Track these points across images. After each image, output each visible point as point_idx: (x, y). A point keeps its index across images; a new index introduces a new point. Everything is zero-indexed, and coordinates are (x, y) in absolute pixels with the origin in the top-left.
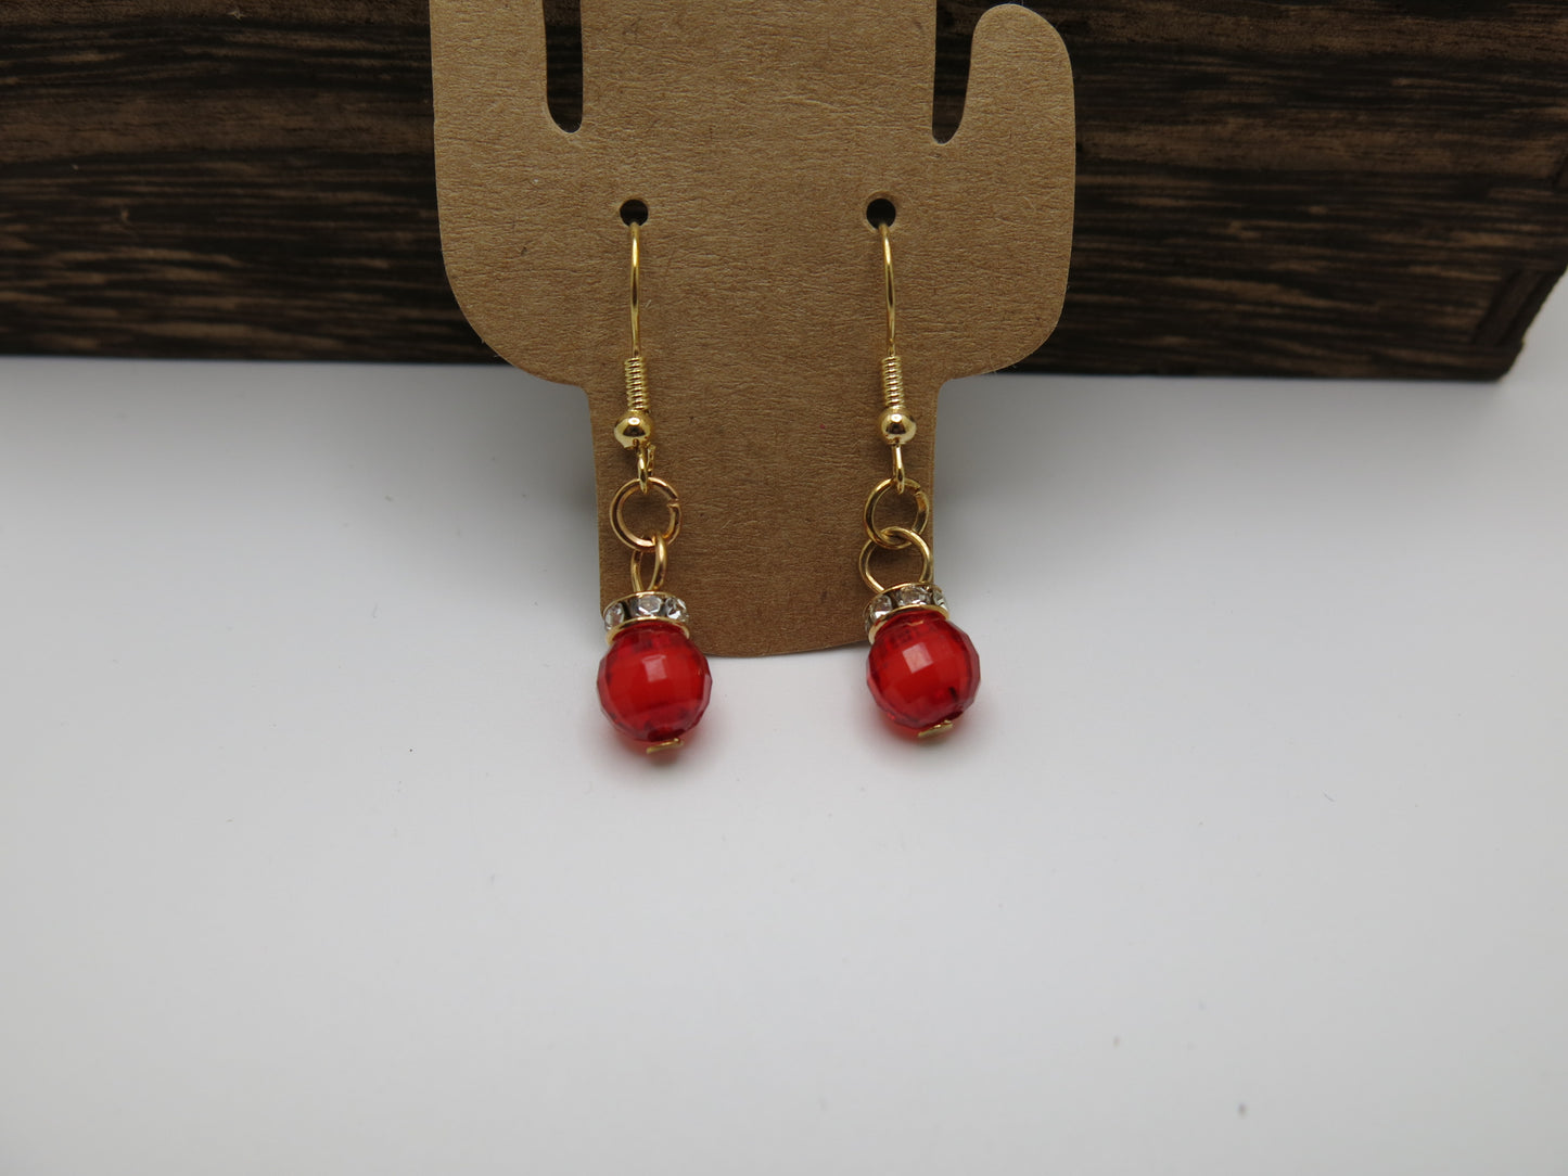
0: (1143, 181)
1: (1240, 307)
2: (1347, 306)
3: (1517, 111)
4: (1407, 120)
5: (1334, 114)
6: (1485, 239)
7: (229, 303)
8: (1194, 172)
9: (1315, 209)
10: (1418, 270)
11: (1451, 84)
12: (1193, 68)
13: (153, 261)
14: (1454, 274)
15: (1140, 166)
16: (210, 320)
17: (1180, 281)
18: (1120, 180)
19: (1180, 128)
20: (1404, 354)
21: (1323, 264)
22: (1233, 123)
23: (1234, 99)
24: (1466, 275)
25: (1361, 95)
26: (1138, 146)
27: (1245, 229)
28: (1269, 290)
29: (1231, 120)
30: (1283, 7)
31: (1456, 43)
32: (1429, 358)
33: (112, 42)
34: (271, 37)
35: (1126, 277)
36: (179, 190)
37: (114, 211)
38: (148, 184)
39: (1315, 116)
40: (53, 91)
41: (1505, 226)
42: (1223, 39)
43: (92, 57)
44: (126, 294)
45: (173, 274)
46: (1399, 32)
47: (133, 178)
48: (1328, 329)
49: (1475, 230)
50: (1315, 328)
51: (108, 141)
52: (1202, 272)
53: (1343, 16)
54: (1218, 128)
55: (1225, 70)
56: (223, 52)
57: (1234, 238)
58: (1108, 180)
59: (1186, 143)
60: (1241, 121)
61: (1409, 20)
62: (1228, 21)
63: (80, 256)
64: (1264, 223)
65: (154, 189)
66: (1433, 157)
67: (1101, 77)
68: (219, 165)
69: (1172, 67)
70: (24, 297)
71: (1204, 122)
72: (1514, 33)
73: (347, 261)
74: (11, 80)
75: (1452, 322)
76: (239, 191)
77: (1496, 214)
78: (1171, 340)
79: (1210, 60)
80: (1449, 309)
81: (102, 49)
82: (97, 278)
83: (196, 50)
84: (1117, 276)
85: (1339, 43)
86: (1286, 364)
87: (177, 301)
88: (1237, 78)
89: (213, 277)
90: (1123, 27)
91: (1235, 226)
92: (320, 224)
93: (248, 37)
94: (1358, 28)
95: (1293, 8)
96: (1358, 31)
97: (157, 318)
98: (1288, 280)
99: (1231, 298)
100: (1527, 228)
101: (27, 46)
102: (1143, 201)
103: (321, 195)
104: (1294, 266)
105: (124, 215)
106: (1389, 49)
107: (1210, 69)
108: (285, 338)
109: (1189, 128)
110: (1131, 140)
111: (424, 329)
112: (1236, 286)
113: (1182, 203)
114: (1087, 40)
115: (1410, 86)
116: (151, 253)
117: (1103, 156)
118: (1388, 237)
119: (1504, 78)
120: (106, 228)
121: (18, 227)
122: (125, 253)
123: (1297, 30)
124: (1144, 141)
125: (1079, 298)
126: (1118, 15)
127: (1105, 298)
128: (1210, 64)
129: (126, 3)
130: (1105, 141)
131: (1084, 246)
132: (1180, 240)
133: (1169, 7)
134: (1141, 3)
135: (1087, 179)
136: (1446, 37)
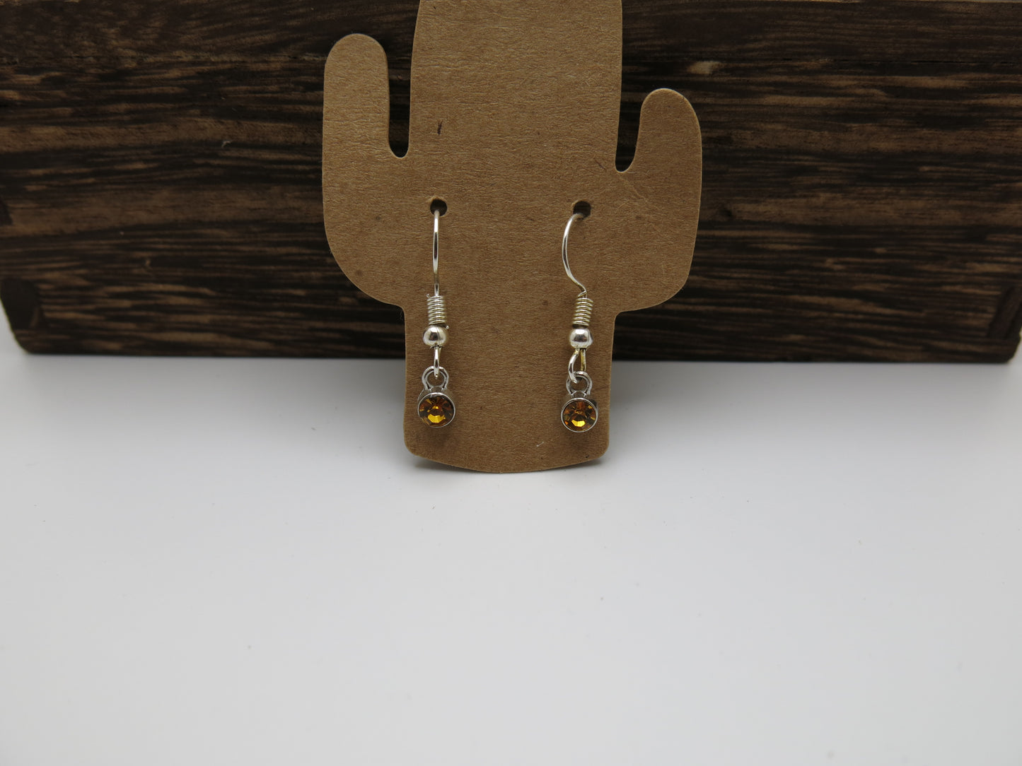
0: (771, 234)
1: (837, 315)
2: (905, 313)
3: (998, 185)
4: (931, 192)
5: (885, 190)
6: (988, 268)
7: (205, 319)
8: (802, 228)
9: (879, 250)
10: (948, 288)
11: (955, 169)
12: (796, 163)
13: (162, 292)
14: (970, 290)
15: (768, 225)
16: (193, 331)
17: (797, 298)
18: (756, 233)
19: (791, 200)
20: (945, 345)
21: (887, 285)
22: (823, 197)
23: (823, 182)
24: (978, 291)
25: (901, 177)
26: (765, 212)
27: (836, 263)
28: (853, 303)
29: (822, 195)
30: (848, 125)
31: (956, 145)
32: (961, 347)
33: (153, 157)
34: (246, 153)
35: (763, 295)
36: (182, 247)
37: (142, 260)
38: (165, 243)
39: (873, 191)
40: (114, 187)
41: (999, 259)
42: (813, 145)
43: (140, 166)
44: (143, 313)
45: (174, 301)
46: (921, 138)
47: (157, 240)
48: (894, 329)
49: (980, 262)
50: (886, 328)
51: (143, 217)
52: (811, 293)
53: (885, 129)
54: (814, 200)
55: (815, 164)
56: (216, 162)
57: (829, 270)
58: (749, 233)
59: (795, 209)
60: (828, 195)
61: (925, 131)
62: (816, 135)
63: (118, 289)
64: (848, 259)
65: (167, 246)
66: (950, 216)
67: (740, 170)
68: (208, 231)
69: (783, 162)
70: (80, 316)
71: (805, 196)
72: (990, 138)
73: (280, 291)
74: (91, 180)
75: (974, 323)
76: (218, 247)
77: (993, 251)
78: (794, 337)
79: (806, 158)
80: (970, 314)
81: (146, 161)
82: (126, 303)
83: (201, 161)
84: (757, 295)
85: (883, 146)
86: (868, 352)
87: (174, 318)
88: (823, 169)
89: (197, 302)
90: (753, 140)
91: (829, 262)
92: (266, 268)
93: (234, 153)
94: (895, 136)
95: (854, 125)
96: (897, 139)
97: (161, 329)
98: (866, 297)
99: (830, 309)
100: (1013, 260)
101: (102, 160)
102: (771, 246)
103: (267, 249)
104: (869, 287)
105: (148, 262)
106: (915, 149)
107: (807, 163)
108: (238, 342)
109: (796, 200)
110: (761, 208)
111: (324, 335)
112: (833, 300)
113: (795, 247)
114: (731, 147)
115: (931, 171)
116: (161, 287)
117: (744, 218)
118: (926, 267)
119: (988, 165)
120: (136, 271)
121: (82, 271)
122: (145, 287)
123: (856, 139)
124: (769, 208)
125: (734, 309)
126: (749, 132)
127: (752, 310)
128: (807, 161)
129: (162, 134)
130: (746, 209)
131: (735, 275)
132: (796, 272)
133: (779, 127)
134: (762, 125)
135: (735, 233)
136: (949, 141)
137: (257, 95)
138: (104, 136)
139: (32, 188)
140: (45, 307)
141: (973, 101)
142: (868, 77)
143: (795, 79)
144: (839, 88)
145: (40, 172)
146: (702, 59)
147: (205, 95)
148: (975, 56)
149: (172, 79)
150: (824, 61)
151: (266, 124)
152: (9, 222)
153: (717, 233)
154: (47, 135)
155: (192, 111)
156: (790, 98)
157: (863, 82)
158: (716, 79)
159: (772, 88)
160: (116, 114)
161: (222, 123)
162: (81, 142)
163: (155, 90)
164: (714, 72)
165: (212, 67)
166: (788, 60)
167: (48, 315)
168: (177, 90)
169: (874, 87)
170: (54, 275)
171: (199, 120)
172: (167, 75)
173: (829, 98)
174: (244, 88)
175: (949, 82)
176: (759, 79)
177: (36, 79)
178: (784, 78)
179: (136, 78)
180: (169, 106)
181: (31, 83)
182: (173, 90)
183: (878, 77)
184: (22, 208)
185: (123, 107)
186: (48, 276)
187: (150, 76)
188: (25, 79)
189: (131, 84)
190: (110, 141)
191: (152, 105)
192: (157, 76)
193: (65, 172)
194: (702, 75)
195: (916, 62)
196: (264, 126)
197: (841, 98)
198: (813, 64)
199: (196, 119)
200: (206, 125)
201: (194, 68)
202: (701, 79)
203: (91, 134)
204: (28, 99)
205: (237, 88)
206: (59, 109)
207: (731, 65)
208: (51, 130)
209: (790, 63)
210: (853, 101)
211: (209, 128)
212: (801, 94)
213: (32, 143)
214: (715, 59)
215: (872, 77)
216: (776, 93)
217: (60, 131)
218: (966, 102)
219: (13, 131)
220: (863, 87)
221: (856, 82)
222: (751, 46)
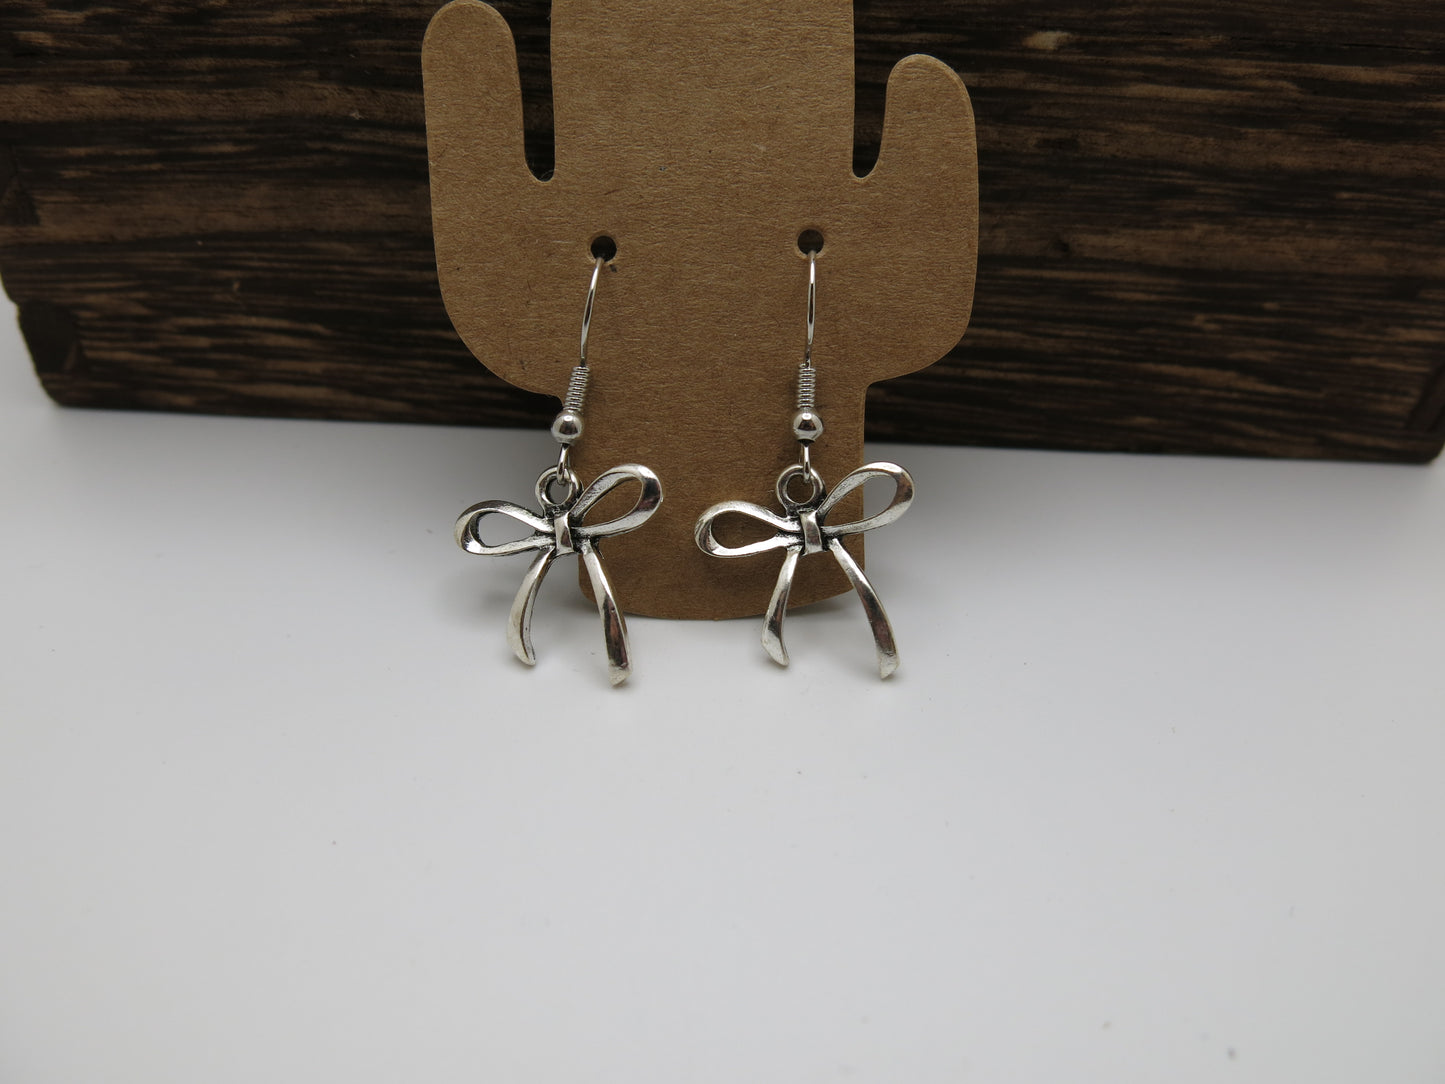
0: (1122, 277)
1: (1203, 392)
2: (1295, 392)
4: (1348, 229)
5: (1286, 222)
6: (1417, 335)
7: (316, 367)
8: (1166, 271)
9: (1269, 306)
10: (1359, 361)
11: (1386, 198)
12: (1165, 180)
13: (255, 328)
14: (1389, 365)
15: (1119, 265)
16: (297, 383)
17: (1151, 367)
18: (1101, 276)
19: (1154, 232)
20: (1345, 437)
21: (1275, 354)
22: (1199, 229)
23: (1200, 208)
24: (1400, 367)
25: (1309, 206)
26: (1116, 247)
27: (1208, 321)
28: (1228, 377)
29: (1197, 226)
30: (1243, 130)
31: (1390, 164)
32: (1369, 441)
33: (247, 135)
34: (382, 135)
35: (1104, 362)
36: (286, 265)
37: (227, 283)
38: (261, 259)
39: (1268, 223)
40: (190, 177)
41: (1434, 323)
42: (1191, 157)
43: (227, 148)
44: (227, 357)
45: (271, 340)
46: (1341, 152)
47: (248, 254)
48: (1280, 413)
49: (1407, 327)
50: (1269, 412)
51: (231, 221)
52: (1170, 360)
53: (1294, 138)
54: (1186, 233)
55: (1192, 182)
56: (340, 147)
57: (1197, 330)
58: (1090, 276)
59: (1158, 245)
60: (1206, 227)
61: (1349, 143)
62: (1196, 141)
63: (192, 322)
64: (1225, 317)
65: (265, 264)
66: (1372, 262)
67: (1086, 187)
68: (324, 245)
69: (1147, 179)
70: (137, 357)
71: (1174, 227)
72: (1439, 155)
73: (423, 333)
74: (155, 167)
75: (1389, 409)
76: (337, 268)
77: (1425, 312)
78: (1141, 420)
79: (1180, 173)
80: (1386, 397)
81: (237, 142)
82: (203, 342)
83: (318, 145)
84: (1095, 361)
85: (1290, 161)
86: (1241, 444)
87: (271, 364)
88: (1202, 190)
89: (306, 343)
90: (1106, 145)
91: (1199, 319)
92: (406, 299)
93: (364, 135)
94: (1305, 149)
95: (1250, 130)
96: (1307, 152)
97: (252, 379)
98: (1245, 368)
99: (1195, 383)
101: (173, 138)
102: (1120, 295)
103: (408, 273)
104: (1252, 355)
105: (236, 286)
106: (1332, 167)
107: (1180, 181)
108: (362, 400)
109: (1161, 232)
110: (1111, 242)
111: (484, 395)
112: (1199, 372)
113: (1153, 298)
114: (1076, 155)
115: (1352, 199)
116: (254, 321)
117: (1087, 255)
118: (1332, 331)
119: (1431, 194)
120: (218, 297)
121: (141, 295)
122: (231, 320)
123: (1255, 150)
124: (1122, 242)
125: (1061, 380)
126: (1103, 134)
127: (1084, 381)
128: (1180, 178)
129: (263, 104)
130: (1089, 242)
131: (1067, 333)
132: (1152, 331)
133: (1146, 129)
134: (1122, 124)
135: (1071, 275)
136: (1381, 158)
137: (403, 54)
138: (176, 103)
139: (70, 174)
140: (85, 343)
141: (1420, 104)
142: (1276, 64)
143: (1174, 62)
144: (1234, 77)
145: (82, 151)
146: (1044, 28)
147: (325, 50)
148: (1429, 40)
149: (282, 25)
150: (1217, 38)
151: (413, 96)
152: (36, 221)
153: (1047, 274)
154: (92, 99)
155: (306, 73)
156: (1165, 88)
157: (1268, 71)
158: (1062, 58)
159: (1141, 74)
160: (194, 72)
161: (350, 92)
162: (141, 111)
163: (253, 40)
164: (1061, 48)
165: (337, 10)
166: (1169, 34)
167: (90, 354)
168: (285, 41)
169: (1284, 78)
170: (98, 298)
171: (316, 85)
172: (271, 20)
173: (1219, 92)
174: (382, 42)
175: (1389, 75)
176: (1123, 60)
177: (78, 16)
178: (1158, 60)
179: (225, 21)
180: (273, 63)
181: (70, 22)
182: (279, 40)
183: (1290, 65)
184: (55, 203)
185: (206, 62)
186: (91, 299)
187: (247, 20)
188: (62, 16)
189: (219, 30)
190: (186, 112)
191: (249, 62)
192: (257, 20)
193: (119, 153)
194: (1043, 51)
195: (1346, 45)
196: (411, 99)
197: (1235, 92)
198: (1201, 42)
199: (311, 84)
200: (326, 93)
201: (311, 10)
202: (1041, 56)
203: (158, 100)
204: (66, 45)
205: (373, 42)
206: (112, 61)
207: (1086, 38)
208: (99, 91)
209: (1170, 39)
210: (1252, 97)
211: (330, 98)
212: (1182, 83)
213: (70, 109)
214: (1063, 29)
215: (1281, 64)
216: (1146, 80)
217: (112, 94)
218: (1411, 104)
219: (43, 91)
220: (1269, 77)
221: (1258, 70)
222: (1118, 12)
